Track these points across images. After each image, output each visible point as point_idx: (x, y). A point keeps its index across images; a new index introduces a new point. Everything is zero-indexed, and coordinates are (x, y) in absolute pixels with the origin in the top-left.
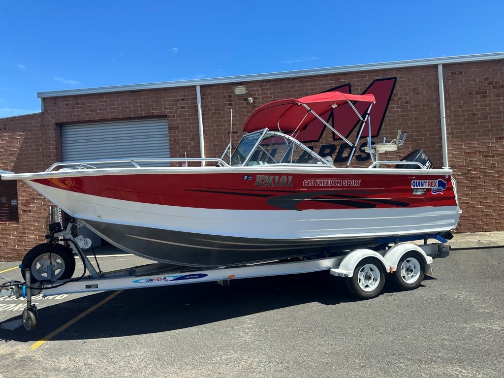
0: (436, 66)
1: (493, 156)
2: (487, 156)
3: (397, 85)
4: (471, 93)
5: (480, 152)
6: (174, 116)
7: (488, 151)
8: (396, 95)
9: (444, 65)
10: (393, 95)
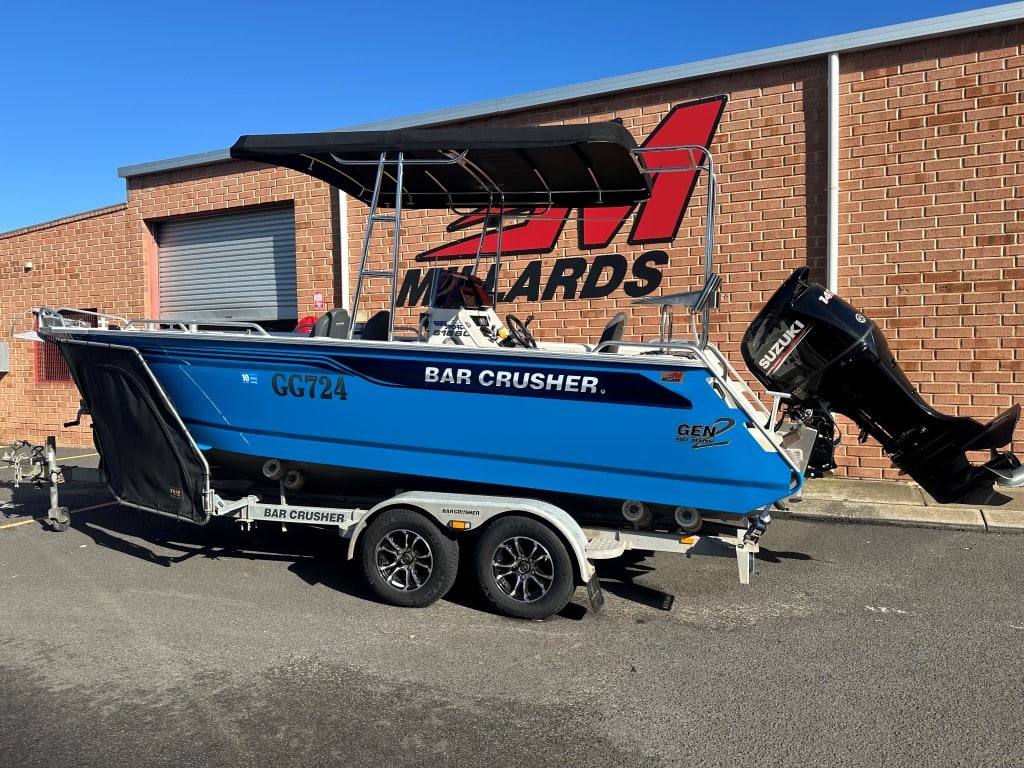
0: (822, 60)
1: (967, 288)
2: (949, 289)
3: (726, 115)
4: (915, 124)
5: (928, 278)
6: (303, 203)
7: (954, 275)
8: (723, 139)
9: (845, 56)
10: (714, 140)
